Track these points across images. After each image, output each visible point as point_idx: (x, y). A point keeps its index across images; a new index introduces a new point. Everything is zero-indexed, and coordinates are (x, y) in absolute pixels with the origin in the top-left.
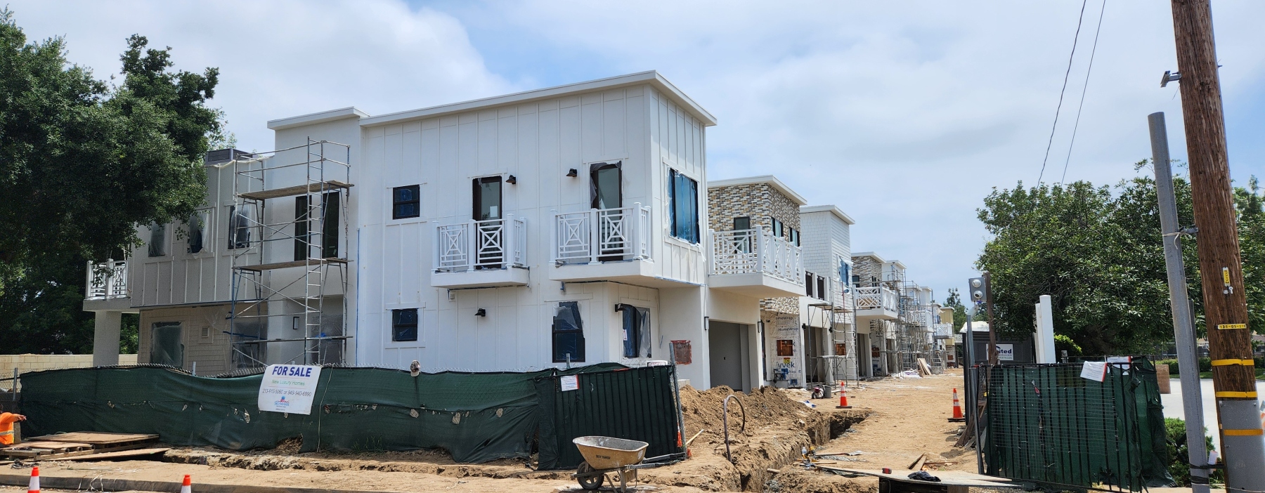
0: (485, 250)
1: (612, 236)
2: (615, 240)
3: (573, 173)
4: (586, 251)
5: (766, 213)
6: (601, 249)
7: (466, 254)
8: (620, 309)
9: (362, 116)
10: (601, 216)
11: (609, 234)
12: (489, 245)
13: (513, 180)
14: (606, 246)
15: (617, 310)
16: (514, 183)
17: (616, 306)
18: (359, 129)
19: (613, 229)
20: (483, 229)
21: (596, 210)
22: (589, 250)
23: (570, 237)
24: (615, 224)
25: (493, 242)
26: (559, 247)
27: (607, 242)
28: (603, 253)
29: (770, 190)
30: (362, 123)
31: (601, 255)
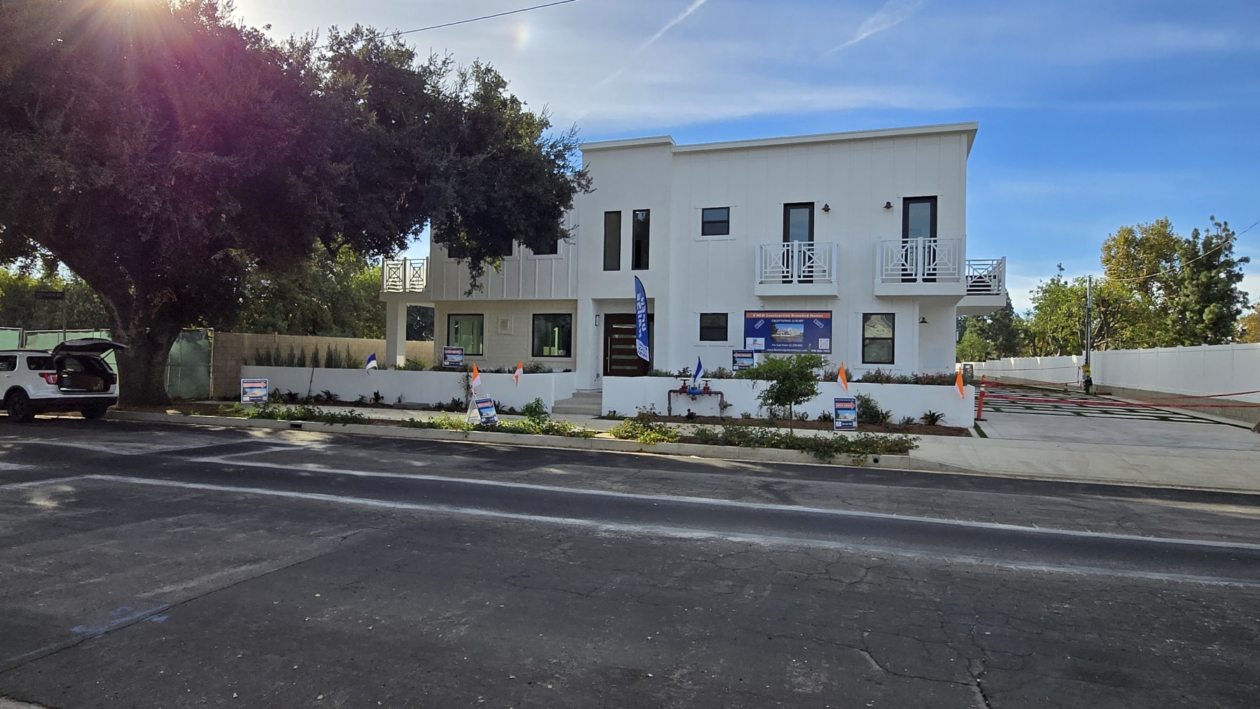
0: (808, 267)
1: (938, 261)
2: (941, 264)
3: (888, 206)
4: (912, 272)
6: (926, 272)
7: (790, 270)
13: (825, 207)
14: (931, 270)
16: (827, 210)
18: (671, 155)
21: (922, 238)
22: (914, 272)
23: (895, 260)
24: (942, 251)
26: (884, 267)
27: (933, 266)
28: (928, 275)
30: (675, 150)
31: (926, 277)
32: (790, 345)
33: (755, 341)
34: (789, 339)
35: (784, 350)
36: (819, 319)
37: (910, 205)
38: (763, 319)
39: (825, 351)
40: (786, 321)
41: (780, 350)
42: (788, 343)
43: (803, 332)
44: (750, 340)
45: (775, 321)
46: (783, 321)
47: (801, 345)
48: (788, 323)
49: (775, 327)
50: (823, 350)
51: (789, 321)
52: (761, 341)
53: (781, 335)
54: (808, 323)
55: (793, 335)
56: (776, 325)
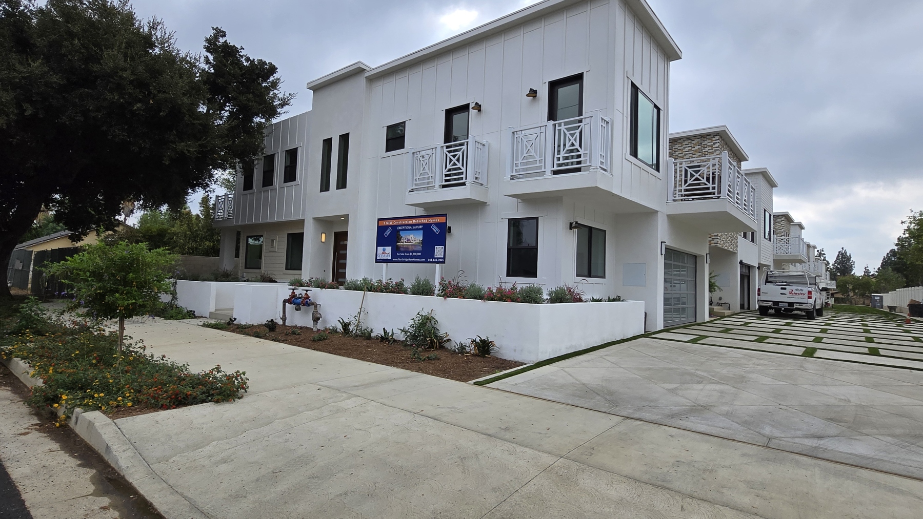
0: (449, 170)
1: (567, 148)
2: (572, 151)
4: (541, 165)
6: (556, 162)
7: (434, 175)
8: (575, 227)
9: (368, 69)
10: (557, 128)
11: (565, 145)
12: (453, 165)
13: (478, 107)
14: (562, 158)
15: (571, 228)
16: (479, 110)
17: (571, 224)
18: (364, 80)
19: (570, 140)
20: (448, 151)
21: (552, 122)
22: (543, 164)
23: (525, 152)
24: (572, 135)
25: (457, 162)
26: (515, 162)
27: (562, 154)
29: (721, 140)
30: (367, 75)
31: (556, 168)
32: (411, 254)
33: (384, 250)
34: (410, 247)
35: (406, 260)
36: (436, 224)
37: (560, 90)
38: (391, 226)
39: (440, 260)
40: (409, 227)
41: (403, 259)
42: (409, 252)
43: (421, 239)
44: (380, 249)
45: (400, 228)
46: (406, 228)
47: (420, 254)
48: (410, 230)
49: (399, 234)
50: (438, 258)
51: (411, 228)
52: (389, 249)
53: (404, 243)
54: (426, 228)
55: (414, 243)
56: (401, 233)
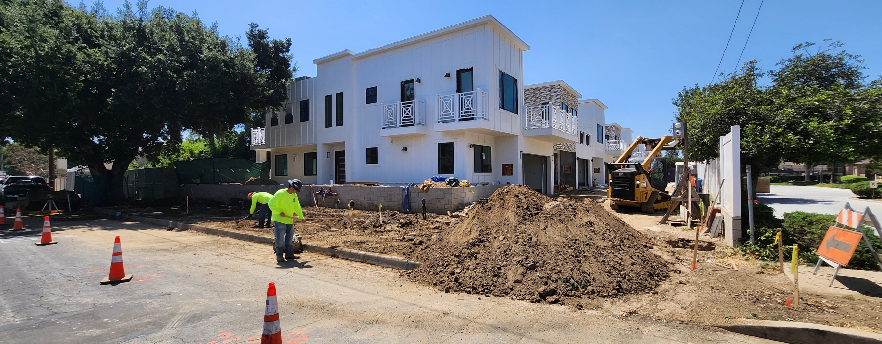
0: (405, 117)
2: (468, 109)
3: (448, 75)
5: (558, 100)
7: (396, 119)
9: (353, 54)
10: (461, 97)
11: (464, 106)
12: (406, 114)
14: (463, 113)
15: (471, 147)
16: (420, 83)
18: (351, 60)
19: (467, 103)
20: (403, 106)
21: (459, 93)
22: (455, 115)
23: (445, 108)
24: (468, 100)
26: (440, 114)
28: (462, 116)
29: (561, 88)
30: (352, 57)
37: (462, 76)
